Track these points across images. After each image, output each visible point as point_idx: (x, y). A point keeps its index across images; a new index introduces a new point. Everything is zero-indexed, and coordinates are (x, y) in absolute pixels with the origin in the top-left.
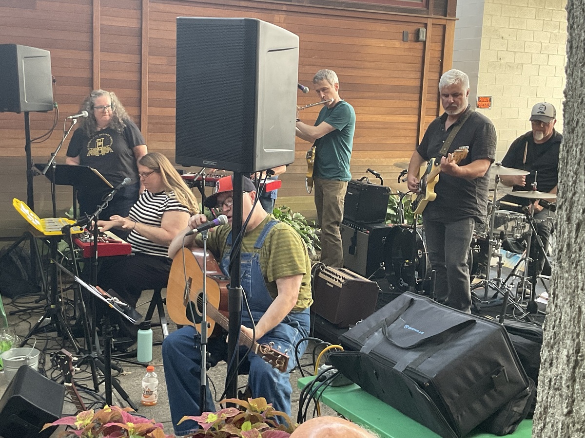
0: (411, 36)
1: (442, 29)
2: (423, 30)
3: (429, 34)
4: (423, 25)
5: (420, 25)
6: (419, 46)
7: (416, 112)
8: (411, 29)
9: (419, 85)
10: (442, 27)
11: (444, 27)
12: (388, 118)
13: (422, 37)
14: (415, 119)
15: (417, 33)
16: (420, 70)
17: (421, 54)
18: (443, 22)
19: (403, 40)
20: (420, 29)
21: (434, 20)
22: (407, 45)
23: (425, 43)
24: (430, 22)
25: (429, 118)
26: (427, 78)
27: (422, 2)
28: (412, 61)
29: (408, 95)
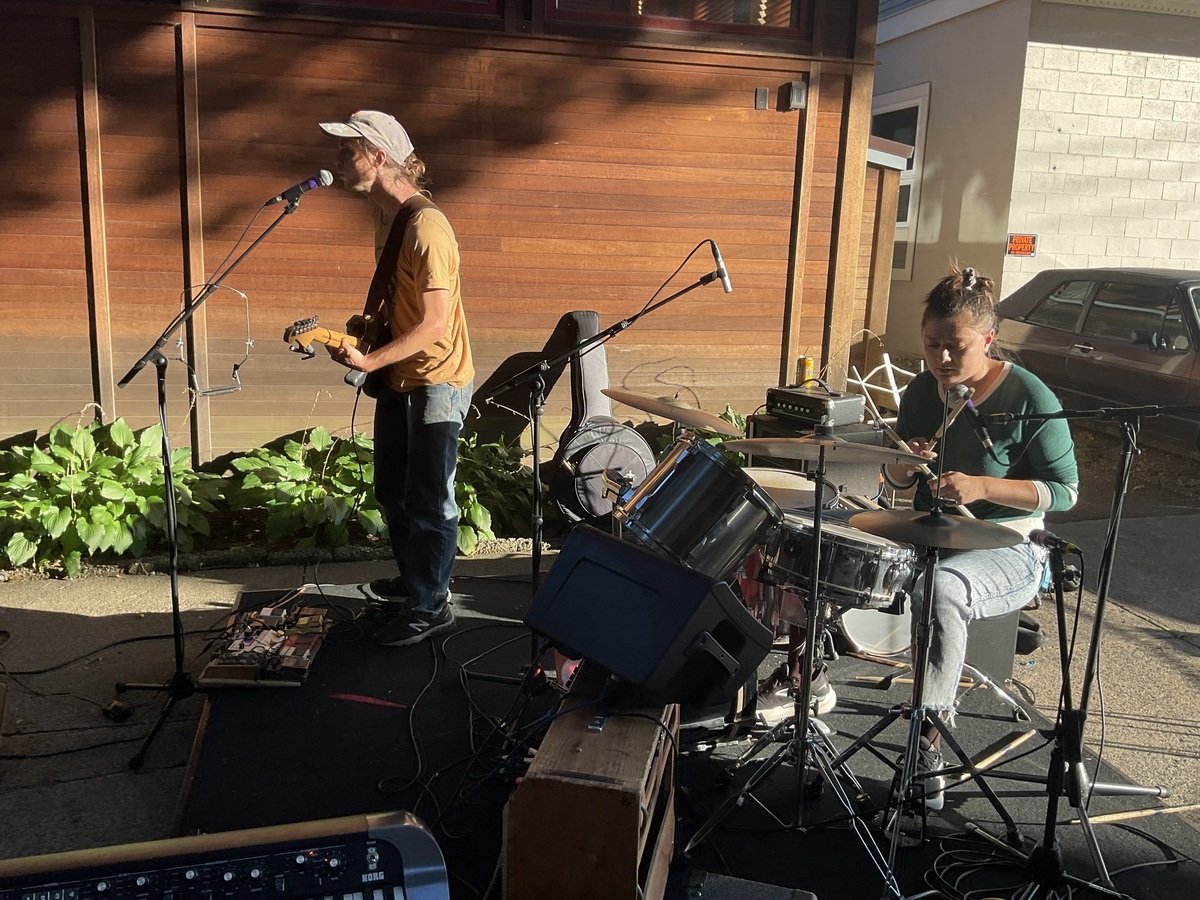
0: (771, 99)
1: (843, 84)
2: (799, 86)
3: (812, 95)
4: (801, 76)
5: (792, 75)
6: (790, 118)
8: (772, 83)
9: (792, 199)
10: (842, 79)
11: (848, 79)
13: (797, 102)
14: (783, 268)
15: (786, 92)
16: (794, 167)
17: (794, 136)
19: (755, 108)
20: (794, 85)
21: (824, 65)
22: (762, 117)
23: (803, 112)
24: (814, 70)
25: (813, 265)
26: (810, 184)
27: (798, 27)
28: (776, 151)
29: (768, 219)
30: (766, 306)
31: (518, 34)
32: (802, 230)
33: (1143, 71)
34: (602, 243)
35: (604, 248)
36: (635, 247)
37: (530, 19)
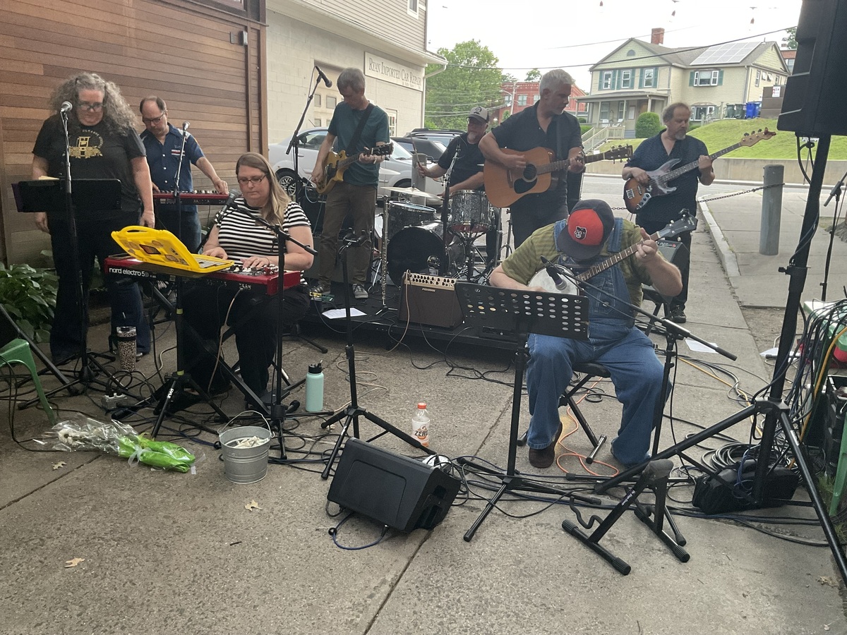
0: (234, 40)
1: (256, 34)
2: (245, 35)
3: (249, 38)
4: (245, 28)
5: (242, 28)
6: (241, 49)
7: (244, 120)
8: (235, 30)
9: (244, 92)
10: (256, 32)
11: (258, 32)
13: (246, 41)
14: (244, 128)
15: (241, 36)
16: (243, 75)
17: (242, 58)
18: (258, 27)
19: (230, 42)
20: (244, 33)
21: (252, 24)
22: (234, 48)
23: (246, 47)
24: (249, 26)
29: (238, 102)
32: (250, 109)
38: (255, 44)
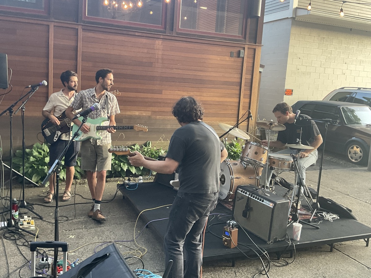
0: (235, 54)
1: (253, 51)
2: (242, 51)
3: (246, 53)
4: (243, 48)
6: (240, 60)
7: (238, 96)
8: (235, 50)
9: (240, 81)
10: (253, 49)
11: (255, 50)
12: (221, 99)
13: (241, 55)
14: (237, 100)
15: (239, 53)
16: (240, 73)
17: (241, 65)
18: (254, 47)
19: (231, 56)
21: (249, 46)
22: (233, 59)
23: (243, 58)
24: (246, 47)
25: (245, 99)
26: (245, 78)
27: (242, 35)
28: (236, 68)
29: (234, 87)
30: (233, 110)
31: (170, 35)
32: (242, 90)
33: (323, 41)
34: (189, 92)
35: (190, 93)
36: (198, 94)
37: (173, 31)
38: (252, 56)
